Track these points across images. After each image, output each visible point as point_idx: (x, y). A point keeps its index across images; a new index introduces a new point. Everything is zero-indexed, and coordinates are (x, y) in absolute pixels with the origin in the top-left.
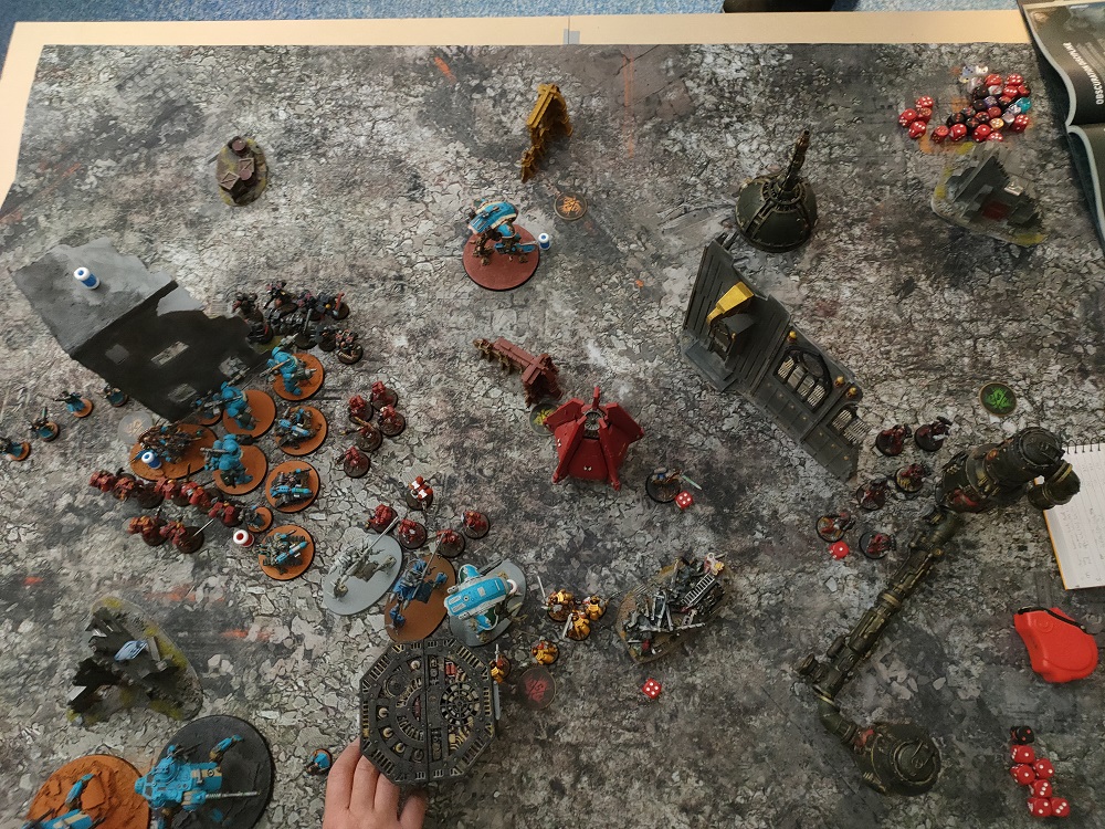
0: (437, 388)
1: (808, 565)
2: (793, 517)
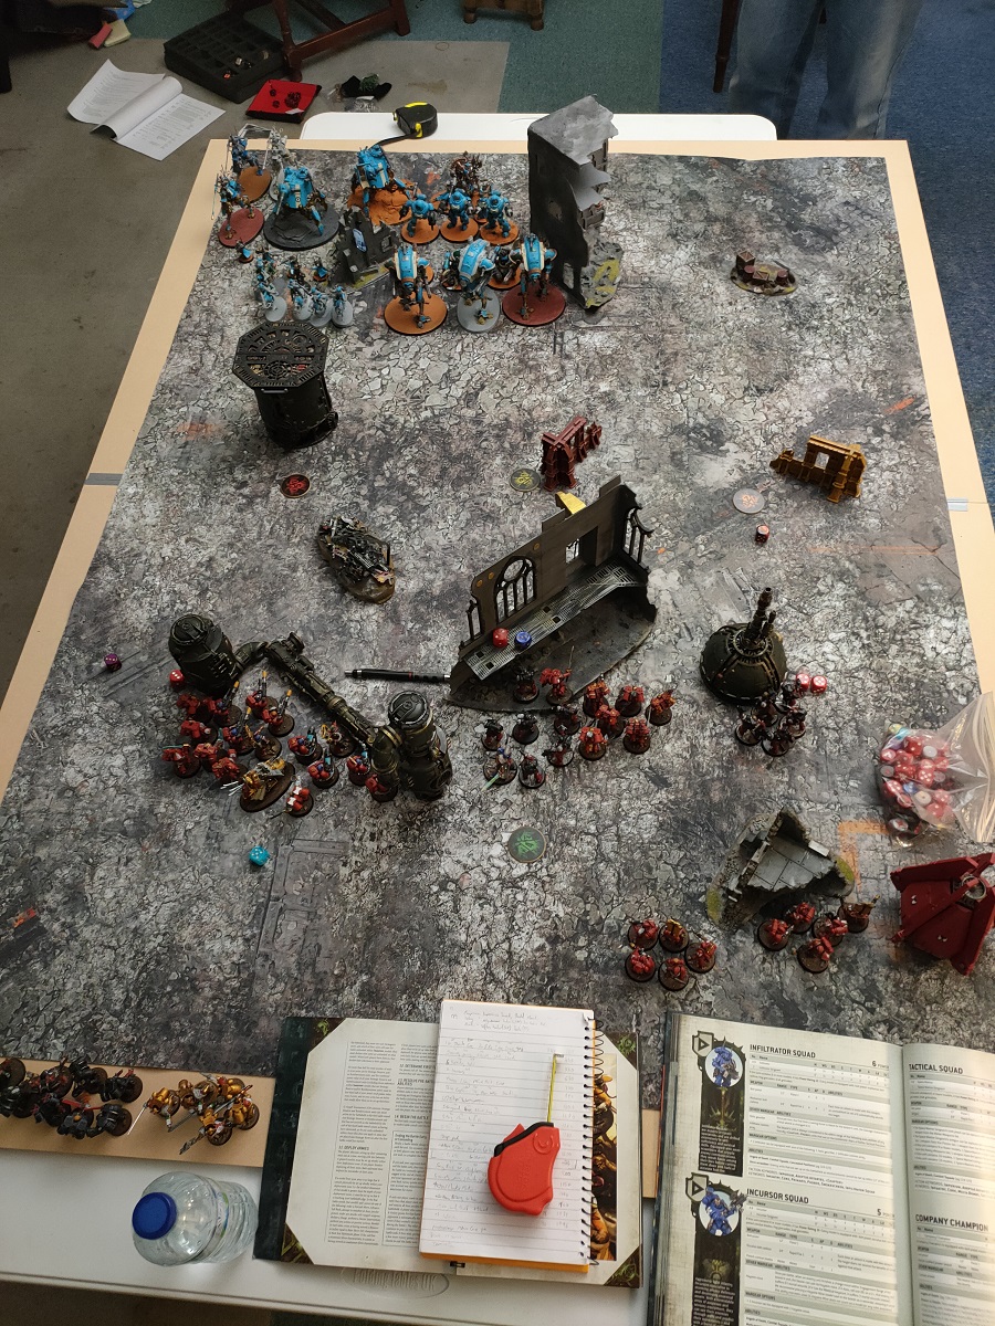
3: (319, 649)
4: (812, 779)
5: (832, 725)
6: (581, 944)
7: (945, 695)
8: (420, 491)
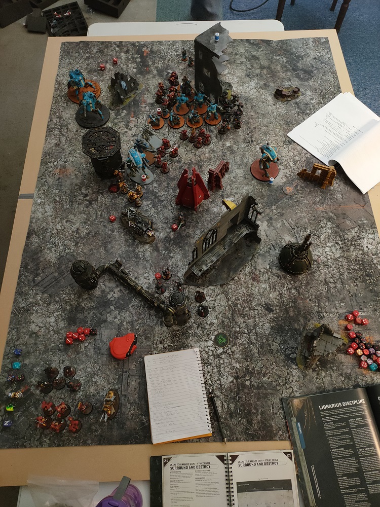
0: (212, 156)
1: (153, 267)
2: (170, 264)
3: (128, 265)
4: (327, 304)
5: (332, 281)
6: (247, 378)
7: (373, 265)
8: (160, 194)
